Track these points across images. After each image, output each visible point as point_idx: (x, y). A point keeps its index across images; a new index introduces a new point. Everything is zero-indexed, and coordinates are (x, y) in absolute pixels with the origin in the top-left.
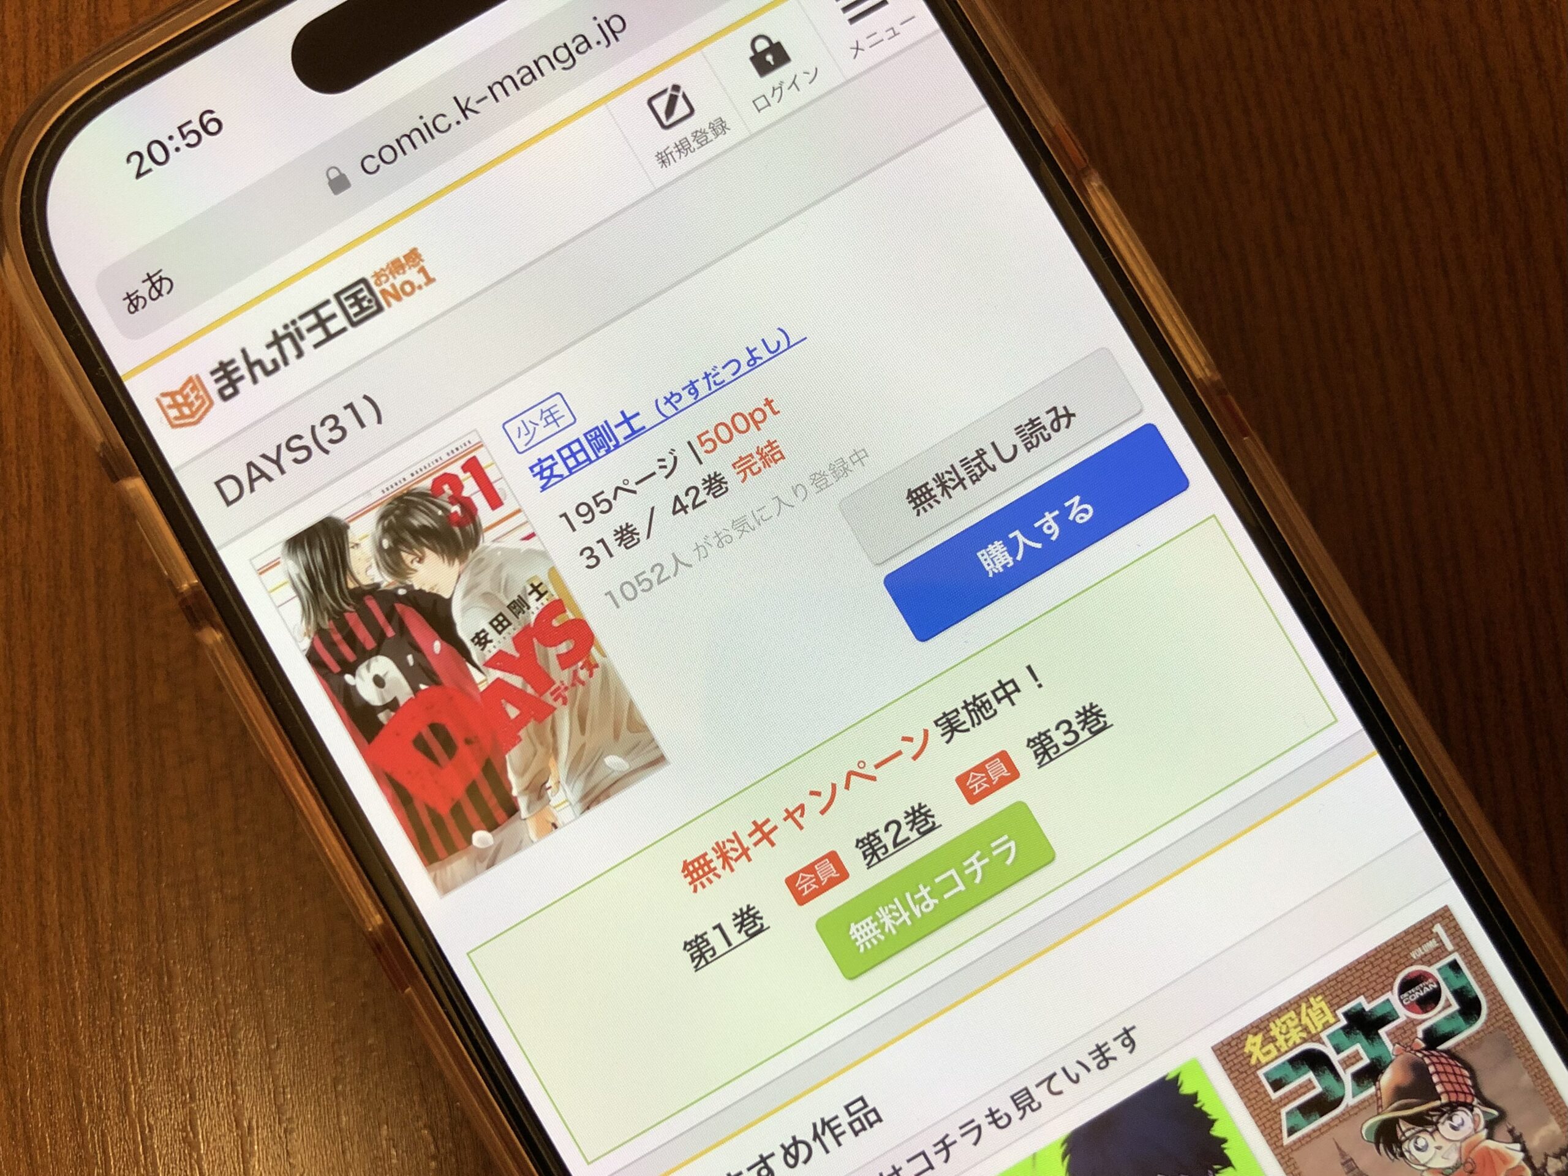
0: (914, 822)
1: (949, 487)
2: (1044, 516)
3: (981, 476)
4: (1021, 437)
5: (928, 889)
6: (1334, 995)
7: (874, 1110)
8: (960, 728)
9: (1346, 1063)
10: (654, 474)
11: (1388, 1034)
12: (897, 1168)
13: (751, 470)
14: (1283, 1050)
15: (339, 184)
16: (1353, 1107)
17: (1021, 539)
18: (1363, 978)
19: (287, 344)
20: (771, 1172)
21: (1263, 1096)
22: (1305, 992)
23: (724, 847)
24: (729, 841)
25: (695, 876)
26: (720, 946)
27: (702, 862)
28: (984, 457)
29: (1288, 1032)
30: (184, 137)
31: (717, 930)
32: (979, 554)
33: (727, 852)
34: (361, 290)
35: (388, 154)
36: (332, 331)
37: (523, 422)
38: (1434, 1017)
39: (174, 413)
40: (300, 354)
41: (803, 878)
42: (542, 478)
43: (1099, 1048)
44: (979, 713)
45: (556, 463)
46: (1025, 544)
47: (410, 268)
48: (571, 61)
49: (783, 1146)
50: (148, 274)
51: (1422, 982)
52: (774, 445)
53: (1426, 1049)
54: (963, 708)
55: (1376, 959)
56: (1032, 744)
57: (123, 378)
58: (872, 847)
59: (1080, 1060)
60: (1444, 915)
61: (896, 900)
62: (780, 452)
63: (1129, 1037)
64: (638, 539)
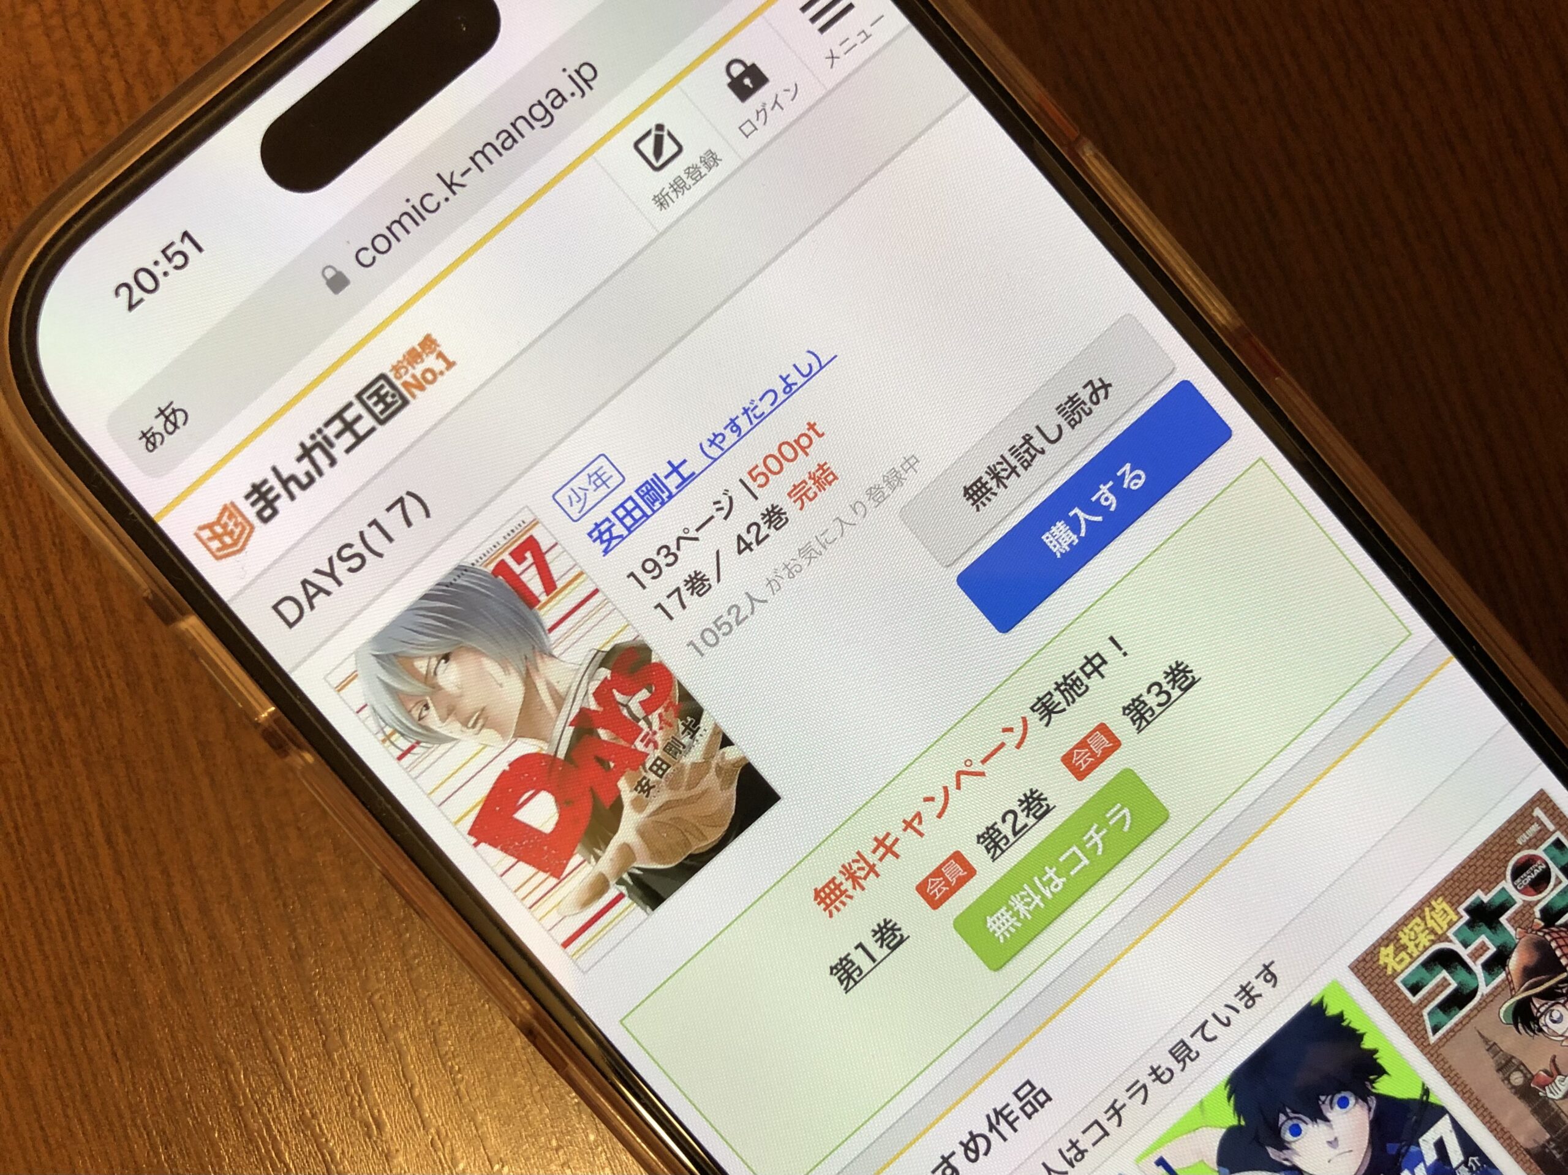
0: (1028, 808)
1: (1003, 477)
2: (1099, 489)
3: (1032, 461)
4: (1063, 416)
5: (1054, 869)
6: (1453, 894)
7: (1042, 1091)
8: (1056, 710)
9: (1475, 956)
10: (712, 517)
11: (1509, 920)
12: (1074, 1141)
13: (808, 497)
14: (1415, 955)
15: (338, 283)
16: (1488, 995)
17: (1082, 515)
18: (1477, 872)
19: (317, 454)
20: (955, 1170)
21: (1404, 1001)
22: (1426, 896)
23: (851, 868)
24: (854, 861)
25: (828, 901)
26: (865, 963)
27: (832, 886)
28: (1031, 441)
29: (1416, 938)
30: (170, 260)
31: (860, 949)
32: (1044, 537)
33: (855, 872)
34: (382, 387)
35: (381, 244)
36: (361, 432)
37: (572, 490)
38: (1548, 895)
39: (215, 545)
40: (333, 462)
41: (933, 883)
42: (602, 542)
43: (1243, 988)
44: (1073, 693)
45: (613, 525)
46: (1086, 520)
47: (427, 355)
48: (548, 118)
49: (961, 1143)
50: (159, 409)
51: (1531, 865)
52: (825, 467)
53: (1545, 927)
54: (1055, 690)
55: (1486, 853)
56: (1127, 711)
57: (155, 519)
58: (993, 840)
59: (1229, 1003)
60: (1542, 799)
61: (1025, 886)
62: (832, 473)
63: (1270, 973)
64: (710, 585)
